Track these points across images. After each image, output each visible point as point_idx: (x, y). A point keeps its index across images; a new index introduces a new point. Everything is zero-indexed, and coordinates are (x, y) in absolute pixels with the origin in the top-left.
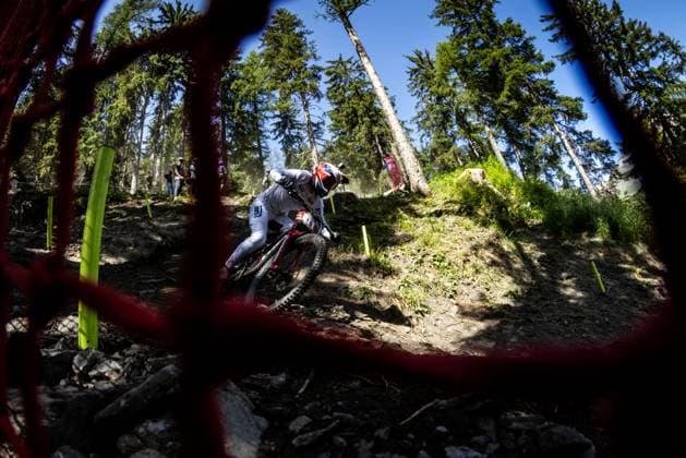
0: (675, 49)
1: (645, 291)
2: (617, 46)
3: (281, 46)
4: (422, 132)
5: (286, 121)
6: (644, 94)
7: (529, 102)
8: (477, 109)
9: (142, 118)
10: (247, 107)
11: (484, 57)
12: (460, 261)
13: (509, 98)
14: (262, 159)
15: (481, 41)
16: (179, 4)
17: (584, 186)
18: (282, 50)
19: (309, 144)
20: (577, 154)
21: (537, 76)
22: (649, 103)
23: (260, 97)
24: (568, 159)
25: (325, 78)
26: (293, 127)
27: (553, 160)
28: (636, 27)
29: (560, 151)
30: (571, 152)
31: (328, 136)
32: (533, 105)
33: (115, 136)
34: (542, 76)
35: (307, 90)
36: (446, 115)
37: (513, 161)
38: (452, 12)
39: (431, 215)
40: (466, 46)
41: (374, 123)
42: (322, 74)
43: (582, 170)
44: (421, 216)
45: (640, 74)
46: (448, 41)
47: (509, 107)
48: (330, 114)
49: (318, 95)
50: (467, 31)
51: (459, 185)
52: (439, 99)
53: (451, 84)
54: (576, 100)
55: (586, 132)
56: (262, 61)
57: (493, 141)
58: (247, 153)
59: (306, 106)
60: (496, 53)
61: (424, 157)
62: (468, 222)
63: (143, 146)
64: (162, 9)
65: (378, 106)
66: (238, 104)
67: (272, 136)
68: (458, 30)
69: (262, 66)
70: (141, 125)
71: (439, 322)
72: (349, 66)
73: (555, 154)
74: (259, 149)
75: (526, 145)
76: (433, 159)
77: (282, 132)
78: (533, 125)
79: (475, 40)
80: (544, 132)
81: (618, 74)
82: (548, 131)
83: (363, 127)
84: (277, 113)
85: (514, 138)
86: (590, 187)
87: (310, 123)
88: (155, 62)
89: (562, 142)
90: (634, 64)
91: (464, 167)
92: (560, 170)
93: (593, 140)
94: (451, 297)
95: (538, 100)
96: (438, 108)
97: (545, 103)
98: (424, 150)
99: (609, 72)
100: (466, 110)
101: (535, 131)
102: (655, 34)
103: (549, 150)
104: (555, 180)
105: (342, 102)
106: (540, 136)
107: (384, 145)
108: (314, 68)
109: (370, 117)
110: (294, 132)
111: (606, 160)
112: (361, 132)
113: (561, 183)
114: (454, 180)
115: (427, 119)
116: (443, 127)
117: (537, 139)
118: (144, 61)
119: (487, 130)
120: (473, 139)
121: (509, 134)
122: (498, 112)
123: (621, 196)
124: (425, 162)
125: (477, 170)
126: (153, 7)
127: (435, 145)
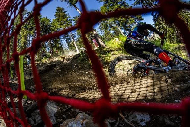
3: (60, 16)
4: (101, 31)
5: (66, 35)
7: (127, 18)
8: (114, 22)
9: (29, 42)
11: (113, 8)
13: (122, 18)
14: (61, 46)
15: (112, 4)
18: (61, 17)
19: (73, 40)
23: (58, 30)
25: (73, 22)
26: (68, 36)
31: (77, 37)
32: (129, 18)
33: (23, 48)
36: (107, 25)
37: (126, 34)
40: (108, 6)
42: (72, 21)
46: (103, 6)
47: (122, 20)
48: (77, 31)
50: (107, 2)
52: (104, 21)
56: (56, 21)
57: (120, 30)
58: (57, 45)
60: (116, 7)
64: (28, 14)
67: (63, 39)
68: (105, 3)
70: (29, 44)
74: (60, 44)
75: (129, 30)
76: (105, 37)
77: (65, 38)
78: (130, 24)
79: (110, 4)
82: (134, 25)
85: (126, 28)
88: (29, 27)
91: (114, 38)
96: (104, 24)
97: (132, 17)
98: (103, 36)
99: (147, 6)
100: (112, 23)
101: (131, 25)
107: (92, 36)
108: (70, 20)
110: (68, 37)
114: (112, 42)
115: (102, 27)
116: (106, 29)
117: (132, 27)
118: (26, 28)
119: (118, 27)
120: (115, 30)
121: (124, 27)
122: (120, 22)
123: (157, 39)
124: (103, 39)
125: (117, 39)
126: (25, 14)
127: (105, 34)
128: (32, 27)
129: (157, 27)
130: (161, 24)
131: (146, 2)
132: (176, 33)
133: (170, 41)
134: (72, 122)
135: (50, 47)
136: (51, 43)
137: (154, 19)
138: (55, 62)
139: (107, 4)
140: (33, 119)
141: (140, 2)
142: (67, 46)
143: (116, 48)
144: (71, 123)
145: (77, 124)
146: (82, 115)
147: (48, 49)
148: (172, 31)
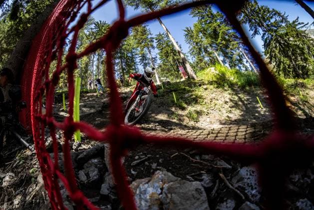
0: (279, 14)
2: (258, 16)
4: (192, 56)
5: (144, 57)
6: (270, 32)
7: (229, 41)
8: (211, 45)
9: (93, 63)
10: (129, 55)
11: (211, 27)
12: (209, 102)
13: (222, 40)
15: (209, 21)
16: (101, 21)
17: (252, 69)
18: (139, 33)
19: (152, 65)
20: (248, 58)
21: (230, 31)
22: (272, 36)
23: (133, 51)
24: (246, 60)
25: (155, 41)
26: (146, 60)
27: (240, 61)
28: (264, 8)
29: (242, 57)
30: (246, 57)
32: (230, 42)
35: (150, 47)
36: (200, 49)
37: (226, 63)
38: (197, 12)
40: (204, 23)
41: (175, 55)
42: (154, 40)
43: (251, 63)
45: (268, 25)
46: (197, 22)
47: (222, 44)
48: (159, 54)
49: (153, 48)
50: (203, 18)
51: (207, 74)
52: (197, 43)
53: (200, 38)
56: (132, 38)
57: (218, 57)
58: (131, 71)
59: (150, 52)
60: (215, 24)
61: (194, 65)
62: (211, 87)
63: (94, 72)
64: (95, 24)
65: (175, 49)
66: (126, 54)
67: (139, 64)
68: (200, 18)
69: (133, 40)
70: (93, 65)
71: (203, 125)
72: (163, 36)
73: (241, 59)
74: (135, 69)
75: (230, 57)
76: (197, 65)
77: (142, 62)
78: (231, 49)
79: (206, 21)
80: (236, 51)
81: (260, 26)
82: (237, 51)
83: (171, 57)
84: (140, 55)
85: (225, 55)
86: (255, 69)
87: (152, 58)
89: (243, 54)
90: (265, 22)
91: (208, 68)
92: (244, 64)
94: (207, 115)
95: (232, 40)
96: (197, 47)
97: (235, 40)
98: (194, 63)
99: (256, 26)
100: (207, 47)
101: (232, 51)
102: (271, 10)
103: (238, 58)
104: (242, 68)
105: (163, 49)
106: (234, 53)
107: (179, 62)
108: (151, 38)
109: (173, 53)
110: (147, 62)
112: (171, 59)
113: (244, 69)
114: (205, 73)
115: (193, 51)
116: (199, 54)
117: (234, 54)
119: (215, 53)
120: (211, 57)
121: (223, 53)
122: (218, 46)
124: (194, 67)
125: (213, 68)
126: (92, 24)
127: (198, 61)
129: (268, 55)
130: (274, 51)
131: (255, 21)
132: (293, 65)
133: (285, 75)
134: (145, 184)
136: (122, 66)
137: (264, 44)
138: (126, 93)
139: (203, 20)
140: (86, 172)
141: (247, 21)
143: (211, 80)
144: (143, 185)
145: (153, 188)
146: (162, 173)
148: (288, 62)
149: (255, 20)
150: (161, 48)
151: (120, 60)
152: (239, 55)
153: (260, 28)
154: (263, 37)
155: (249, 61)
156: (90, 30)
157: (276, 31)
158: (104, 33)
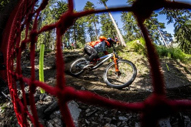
1: (179, 71)
4: (125, 31)
5: (90, 29)
6: (180, 22)
7: (151, 24)
10: (80, 26)
13: (146, 23)
14: (85, 39)
16: (62, 1)
17: (165, 45)
19: (96, 35)
20: (163, 37)
21: (153, 18)
22: (181, 25)
24: (161, 38)
25: (100, 18)
26: (92, 31)
27: (157, 38)
29: (159, 36)
30: (162, 36)
31: (101, 32)
33: (48, 36)
34: (155, 18)
35: (95, 21)
36: (130, 27)
39: (127, 52)
41: (113, 29)
42: (99, 17)
43: (164, 41)
44: (124, 52)
45: (179, 18)
47: (146, 25)
48: (101, 27)
49: (98, 23)
51: (134, 44)
52: (129, 23)
53: (132, 19)
54: (163, 23)
55: (165, 31)
58: (81, 38)
59: (95, 25)
62: (136, 53)
63: (55, 38)
64: (58, 3)
65: (113, 25)
66: (78, 26)
67: (87, 33)
71: (129, 78)
72: (106, 15)
73: (158, 36)
74: (84, 37)
76: (127, 38)
77: (89, 32)
78: (152, 30)
80: (155, 31)
81: (174, 18)
82: (156, 31)
83: (110, 30)
84: (88, 27)
86: (166, 45)
87: (96, 30)
88: (57, 16)
89: (159, 34)
90: (178, 15)
91: (135, 40)
92: (159, 40)
93: (167, 33)
94: (132, 72)
95: (153, 23)
96: (128, 25)
97: (155, 24)
98: (125, 36)
99: (171, 17)
100: (136, 26)
101: (153, 31)
103: (156, 36)
104: (158, 43)
105: (105, 24)
106: (154, 32)
107: (115, 34)
108: (97, 16)
109: (111, 28)
110: (92, 32)
111: (170, 38)
112: (109, 31)
113: (159, 44)
114: (132, 43)
115: (126, 28)
116: (130, 30)
118: (54, 16)
120: (137, 33)
123: (174, 47)
124: (125, 38)
125: (138, 41)
126: (55, 3)
127: (128, 34)
128: (59, 16)
129: (176, 37)
130: (180, 35)
133: (186, 51)
135: (74, 39)
136: (75, 34)
137: (175, 29)
141: (165, 12)
142: (90, 40)
147: (72, 40)
148: (189, 44)
149: (171, 13)
150: (104, 23)
151: (73, 30)
152: (157, 34)
153: (173, 19)
154: (175, 25)
155: (163, 39)
156: (54, 7)
157: (184, 23)
158: (64, 10)
